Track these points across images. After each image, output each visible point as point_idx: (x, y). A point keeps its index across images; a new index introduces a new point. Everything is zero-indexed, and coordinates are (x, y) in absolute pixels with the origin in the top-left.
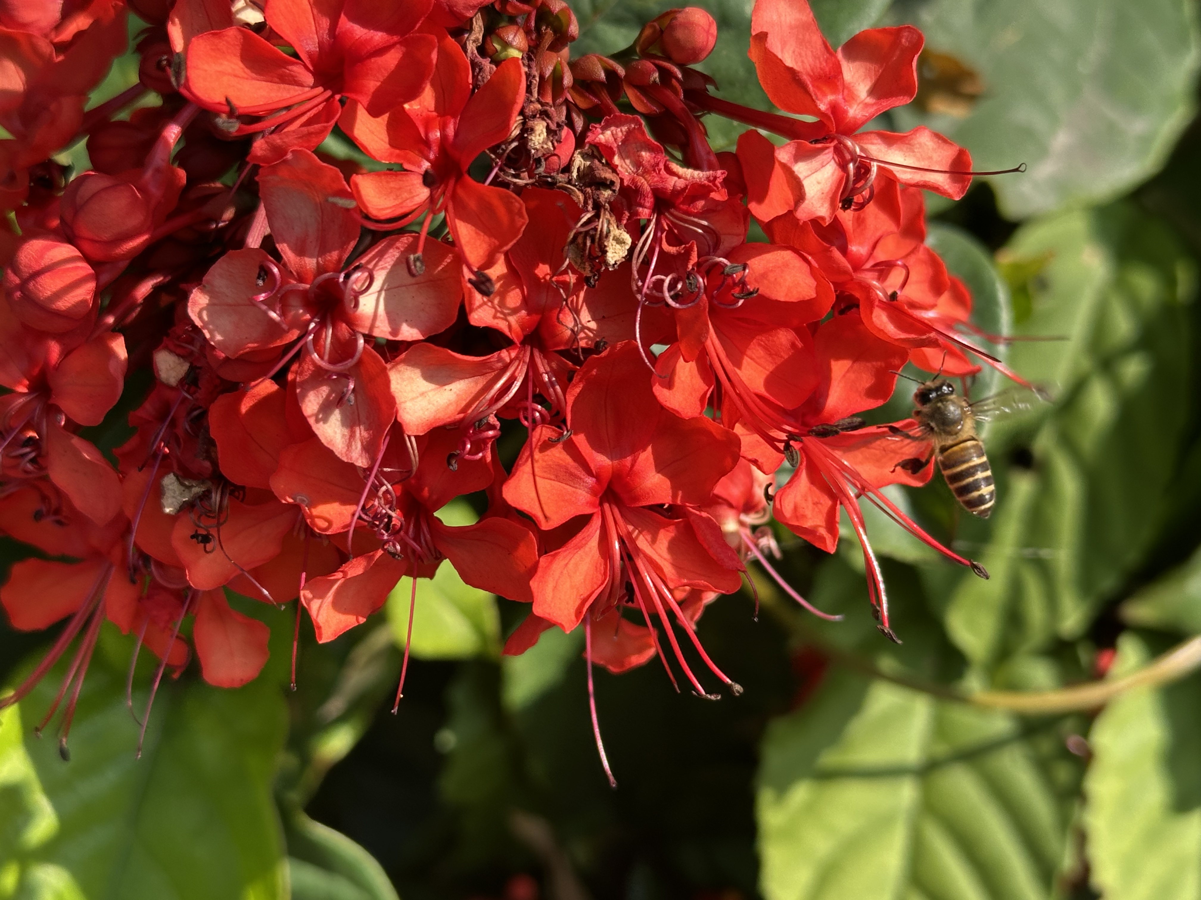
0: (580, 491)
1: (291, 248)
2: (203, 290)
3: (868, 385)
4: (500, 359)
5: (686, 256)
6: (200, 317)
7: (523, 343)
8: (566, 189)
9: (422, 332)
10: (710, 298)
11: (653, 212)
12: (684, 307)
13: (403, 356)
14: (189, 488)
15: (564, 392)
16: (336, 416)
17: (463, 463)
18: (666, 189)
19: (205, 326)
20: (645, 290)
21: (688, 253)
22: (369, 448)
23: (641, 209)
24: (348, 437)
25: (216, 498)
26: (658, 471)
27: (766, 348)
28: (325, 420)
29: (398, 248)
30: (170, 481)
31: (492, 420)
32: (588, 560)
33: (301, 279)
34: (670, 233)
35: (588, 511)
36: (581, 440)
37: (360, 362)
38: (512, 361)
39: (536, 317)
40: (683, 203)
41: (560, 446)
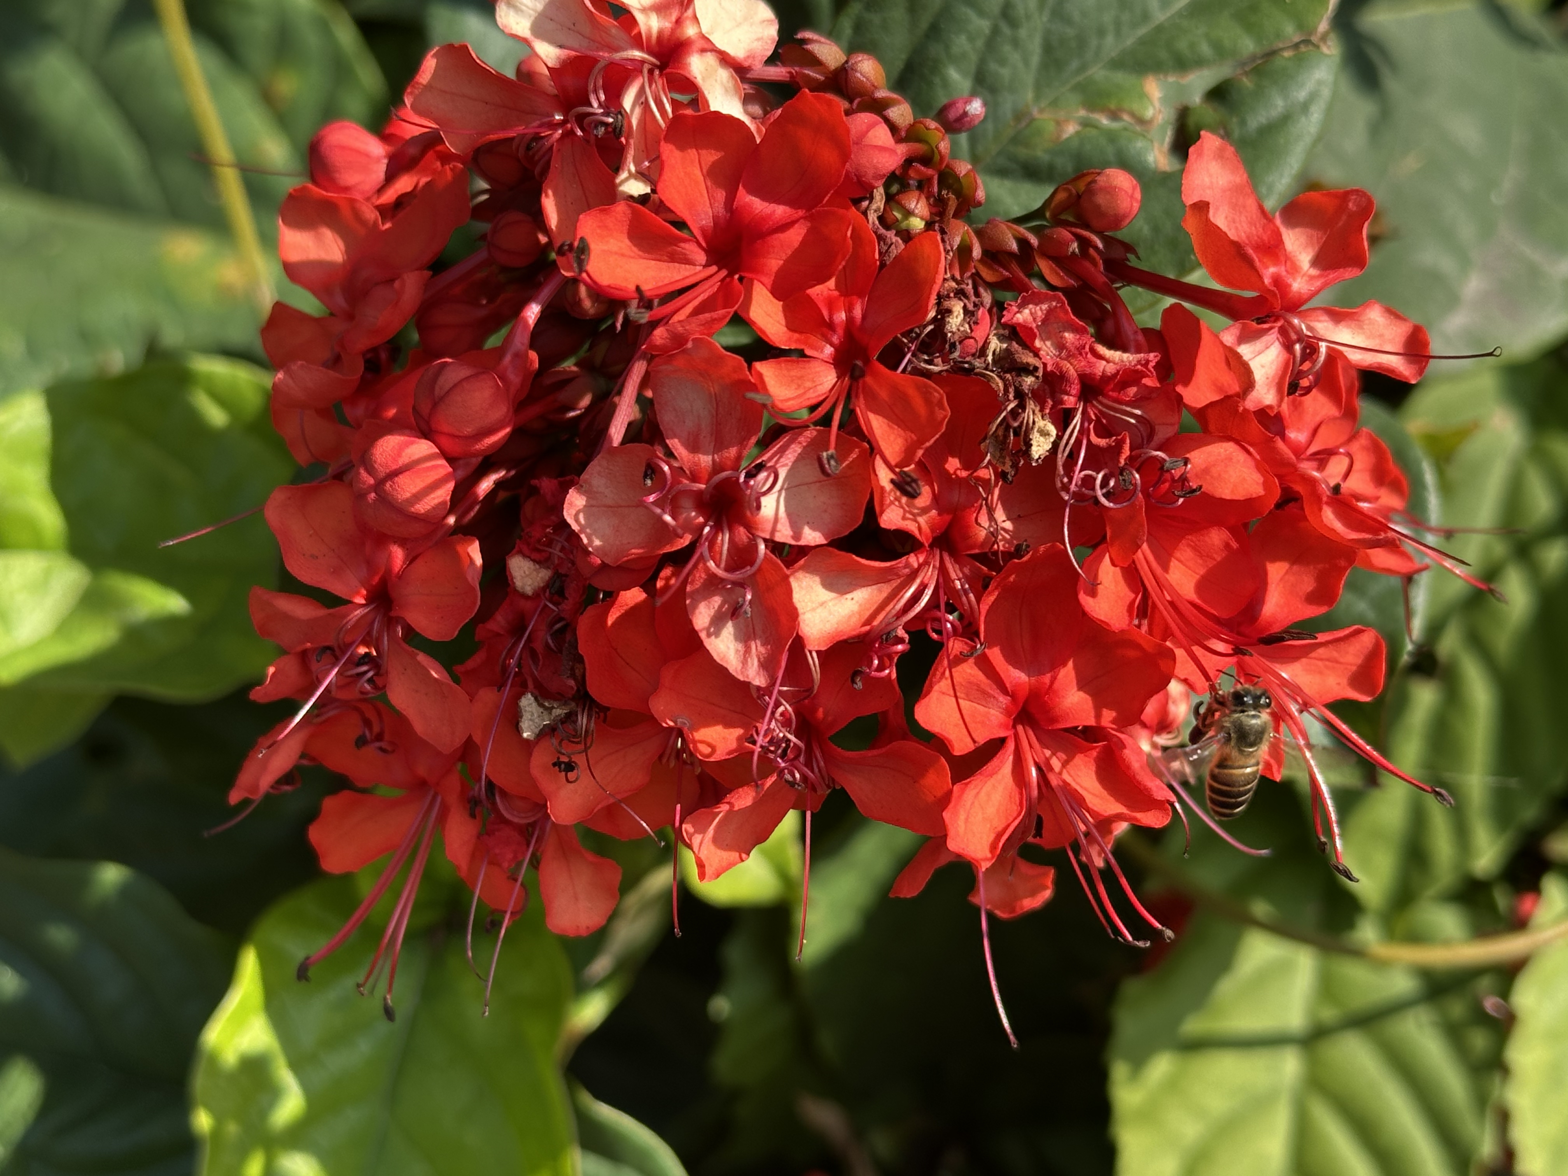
0: (992, 711)
1: (683, 444)
2: (580, 490)
3: (1310, 589)
4: (908, 565)
5: (1117, 449)
6: (577, 521)
7: (931, 546)
8: (984, 375)
9: (826, 536)
10: (1147, 495)
11: (1079, 400)
12: (1118, 506)
13: (802, 562)
14: (549, 710)
15: (978, 601)
16: (729, 630)
17: (868, 679)
18: (1095, 374)
19: (582, 530)
20: (1073, 487)
21: (1120, 444)
22: (768, 665)
23: (1066, 398)
24: (742, 653)
25: (583, 720)
26: (1080, 688)
27: (1196, 549)
28: (717, 634)
29: (800, 443)
30: (527, 702)
31: (901, 632)
32: (1001, 788)
33: (694, 478)
34: (1098, 421)
35: (1002, 734)
36: (996, 655)
37: (760, 569)
38: (920, 566)
39: (948, 518)
40: (1113, 390)
41: (971, 661)
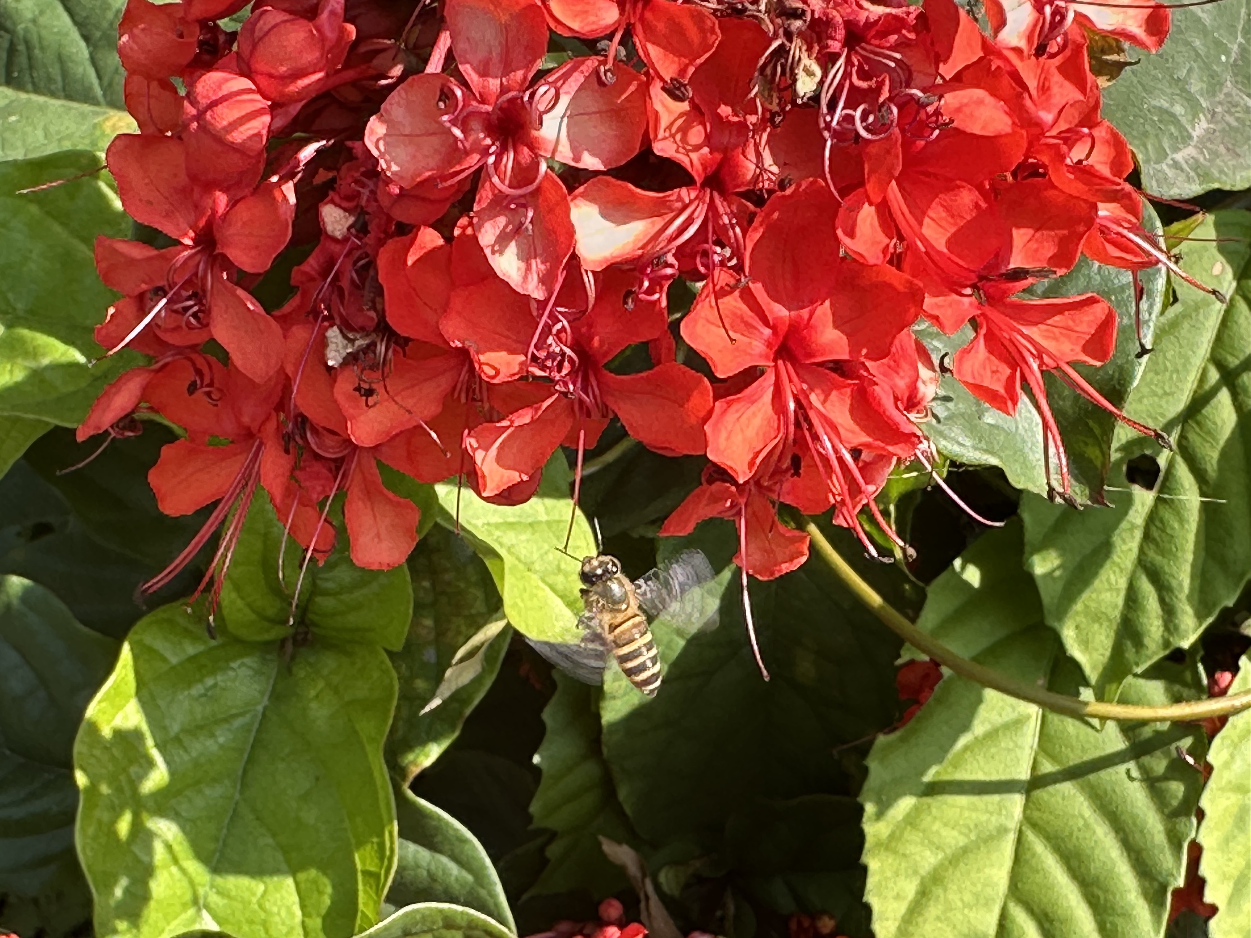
0: (755, 343)
1: (474, 69)
2: (381, 119)
3: (1050, 254)
4: (680, 199)
5: (878, 90)
6: (377, 148)
7: (704, 185)
8: (756, 17)
9: (603, 162)
10: (903, 131)
11: (843, 46)
12: (876, 137)
13: (581, 189)
14: (352, 341)
15: (744, 233)
16: (512, 249)
17: (638, 302)
18: (858, 21)
19: (382, 155)
20: (834, 123)
21: (880, 85)
22: (546, 280)
23: (830, 42)
24: (523, 269)
25: (381, 348)
26: (836, 326)
27: (947, 209)
28: (501, 252)
29: (582, 72)
30: (333, 334)
31: (670, 259)
32: (760, 416)
33: (483, 101)
34: (860, 67)
35: (762, 363)
36: (757, 288)
37: (541, 187)
38: (691, 202)
39: (718, 156)
40: (875, 37)
41: (737, 293)
